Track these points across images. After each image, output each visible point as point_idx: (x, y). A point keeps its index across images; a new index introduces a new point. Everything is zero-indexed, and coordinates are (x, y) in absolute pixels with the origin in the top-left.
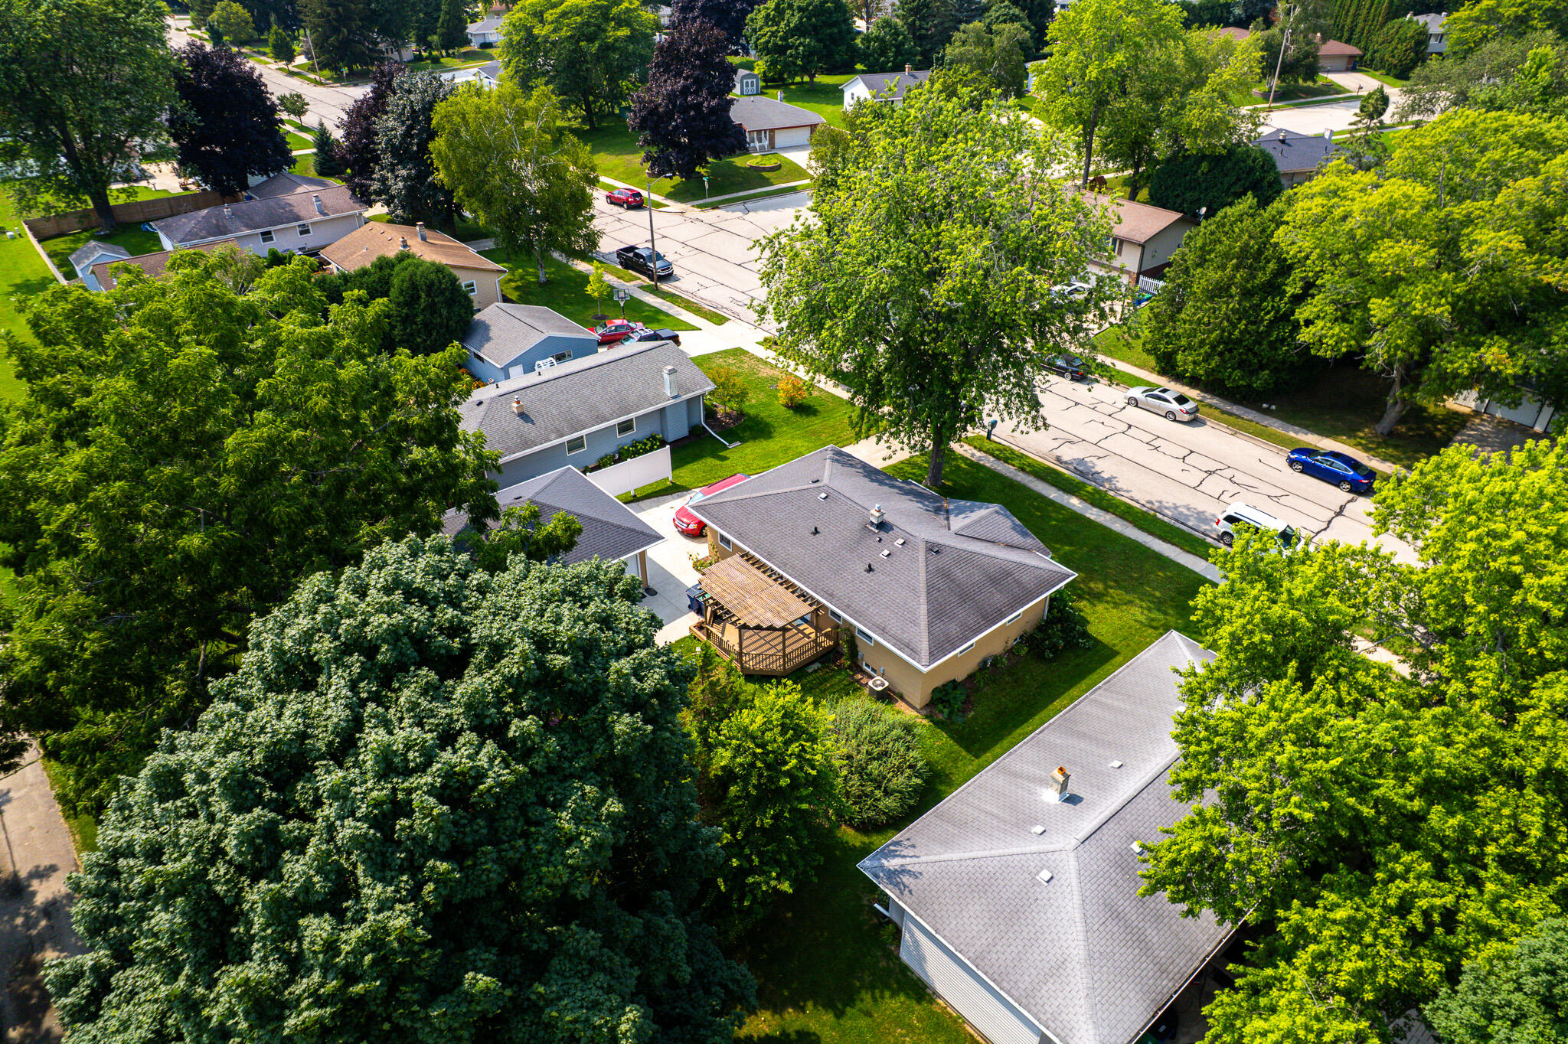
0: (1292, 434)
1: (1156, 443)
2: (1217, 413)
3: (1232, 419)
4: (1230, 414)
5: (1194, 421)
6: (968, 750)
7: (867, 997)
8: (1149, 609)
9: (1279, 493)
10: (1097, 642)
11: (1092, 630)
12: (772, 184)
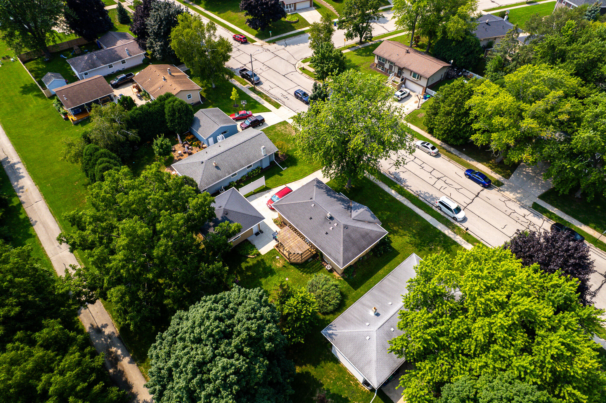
0: (468, 161)
1: (423, 166)
2: (445, 151)
3: (450, 154)
4: (449, 152)
5: (437, 155)
6: (353, 288)
7: (323, 363)
8: (411, 237)
9: (459, 187)
10: (394, 249)
11: (392, 245)
12: (295, 30)
